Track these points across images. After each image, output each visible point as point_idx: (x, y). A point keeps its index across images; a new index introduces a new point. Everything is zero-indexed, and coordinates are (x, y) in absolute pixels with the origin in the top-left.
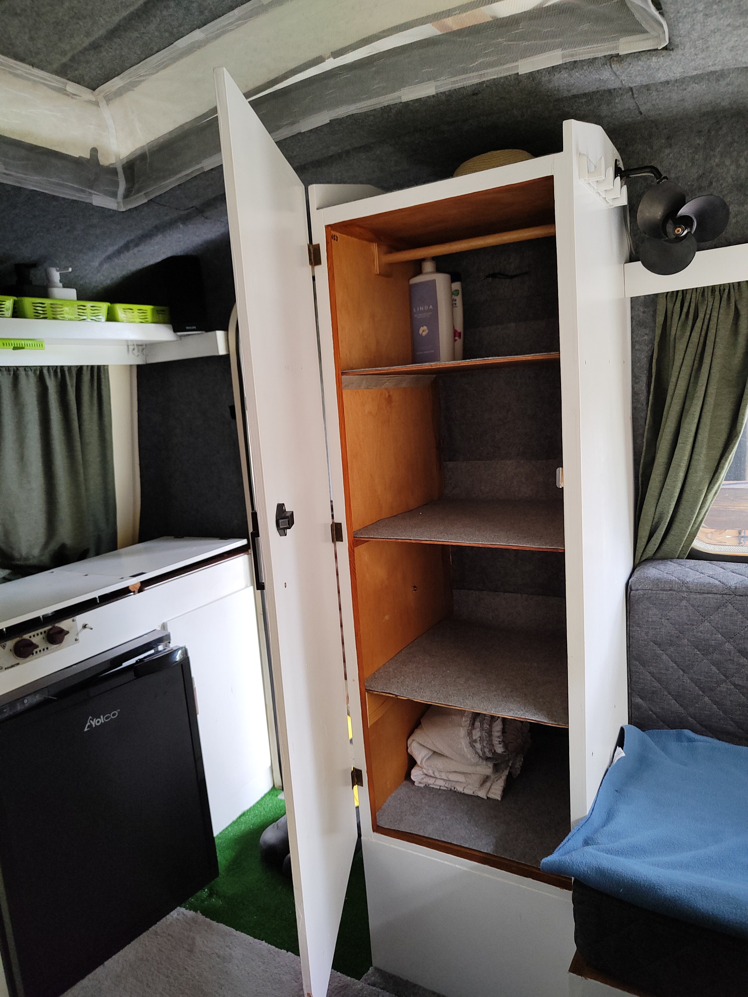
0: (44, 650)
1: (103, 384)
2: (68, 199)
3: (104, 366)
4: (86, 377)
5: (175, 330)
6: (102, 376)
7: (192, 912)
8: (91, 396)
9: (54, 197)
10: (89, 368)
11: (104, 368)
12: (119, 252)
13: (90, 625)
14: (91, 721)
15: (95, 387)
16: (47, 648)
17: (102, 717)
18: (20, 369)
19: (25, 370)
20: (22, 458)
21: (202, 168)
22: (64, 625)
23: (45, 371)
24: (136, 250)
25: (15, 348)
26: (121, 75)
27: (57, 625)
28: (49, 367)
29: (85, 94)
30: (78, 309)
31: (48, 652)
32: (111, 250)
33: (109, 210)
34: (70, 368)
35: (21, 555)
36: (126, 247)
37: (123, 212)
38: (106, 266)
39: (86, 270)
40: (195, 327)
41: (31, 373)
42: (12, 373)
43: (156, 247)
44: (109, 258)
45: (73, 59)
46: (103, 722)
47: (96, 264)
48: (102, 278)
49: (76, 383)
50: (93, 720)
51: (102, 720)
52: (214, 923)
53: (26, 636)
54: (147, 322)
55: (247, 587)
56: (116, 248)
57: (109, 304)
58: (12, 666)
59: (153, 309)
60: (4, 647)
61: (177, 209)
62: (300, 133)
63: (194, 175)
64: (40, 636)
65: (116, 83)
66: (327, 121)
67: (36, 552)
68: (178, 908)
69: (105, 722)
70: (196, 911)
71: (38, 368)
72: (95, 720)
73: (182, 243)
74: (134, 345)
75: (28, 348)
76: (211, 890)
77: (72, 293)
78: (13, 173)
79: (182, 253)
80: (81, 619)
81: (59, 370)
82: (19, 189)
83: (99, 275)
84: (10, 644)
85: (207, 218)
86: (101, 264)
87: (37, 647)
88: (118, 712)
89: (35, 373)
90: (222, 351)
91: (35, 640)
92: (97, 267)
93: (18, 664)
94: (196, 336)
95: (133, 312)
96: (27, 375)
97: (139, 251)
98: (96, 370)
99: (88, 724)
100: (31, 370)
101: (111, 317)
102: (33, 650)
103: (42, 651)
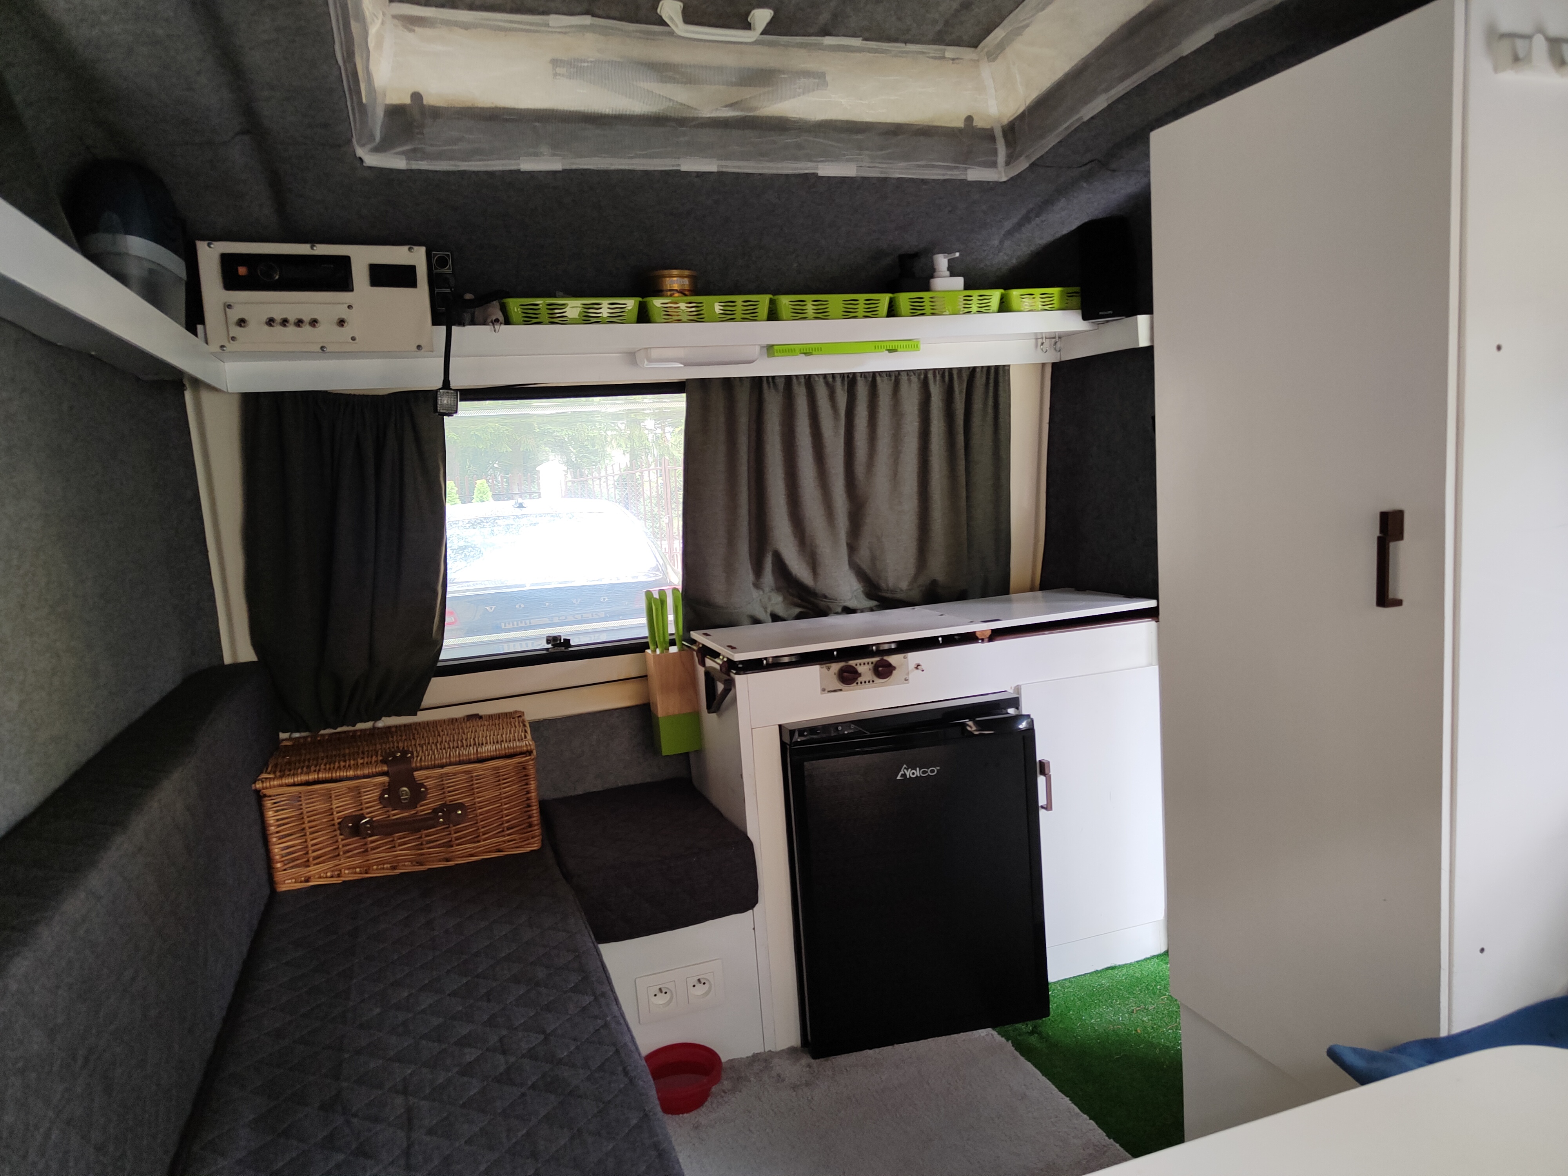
0: (869, 682)
1: (1001, 388)
2: (939, 180)
3: (1004, 366)
4: (980, 381)
5: (1085, 318)
6: (1001, 379)
7: (1003, 1039)
8: (985, 404)
9: (922, 180)
10: (985, 370)
11: (1004, 371)
12: (1019, 226)
13: (923, 667)
14: (905, 770)
15: (991, 393)
16: (873, 681)
17: (918, 769)
18: (902, 373)
19: (908, 375)
20: (895, 476)
21: (1081, 118)
22: (893, 659)
23: (930, 376)
24: (1038, 221)
25: (890, 351)
26: (1001, 25)
27: (886, 658)
28: (935, 370)
29: (967, 53)
30: (965, 300)
31: (873, 685)
32: (1008, 225)
33: (989, 182)
34: (960, 370)
35: (888, 586)
36: (1027, 219)
37: (1005, 182)
38: (1007, 243)
39: (984, 251)
40: (1111, 312)
41: (914, 379)
42: (893, 378)
43: (1064, 213)
44: (1009, 233)
45: (947, 23)
46: (919, 775)
47: (996, 242)
48: (1005, 258)
49: (967, 388)
50: (907, 770)
51: (918, 773)
52: (1022, 1059)
53: (852, 663)
54: (1052, 309)
55: (1151, 665)
56: (1015, 220)
57: (1002, 291)
58: (835, 691)
59: (1062, 291)
60: (829, 669)
61: (1069, 167)
62: (1182, 58)
63: (1072, 129)
64: (867, 667)
65: (998, 34)
66: (1212, 37)
67: (904, 585)
68: (990, 1029)
69: (920, 776)
70: (1008, 1040)
71: (922, 371)
72: (910, 770)
73: (1096, 204)
74: (1042, 338)
75: (902, 349)
76: (1035, 1027)
77: (959, 282)
78: (877, 165)
79: (1104, 215)
80: (914, 657)
81: (947, 374)
82: (885, 180)
83: (1001, 254)
84: (836, 667)
85: (1114, 171)
86: (1001, 242)
87: (860, 675)
88: (938, 770)
89: (919, 378)
90: (1143, 342)
91: (860, 669)
92: (998, 246)
93: (841, 690)
94: (1114, 322)
95: (1034, 298)
96: (909, 380)
97: (1042, 221)
98: (992, 371)
99: (902, 772)
100: (915, 374)
101: (1004, 307)
102: (857, 679)
103: (867, 683)
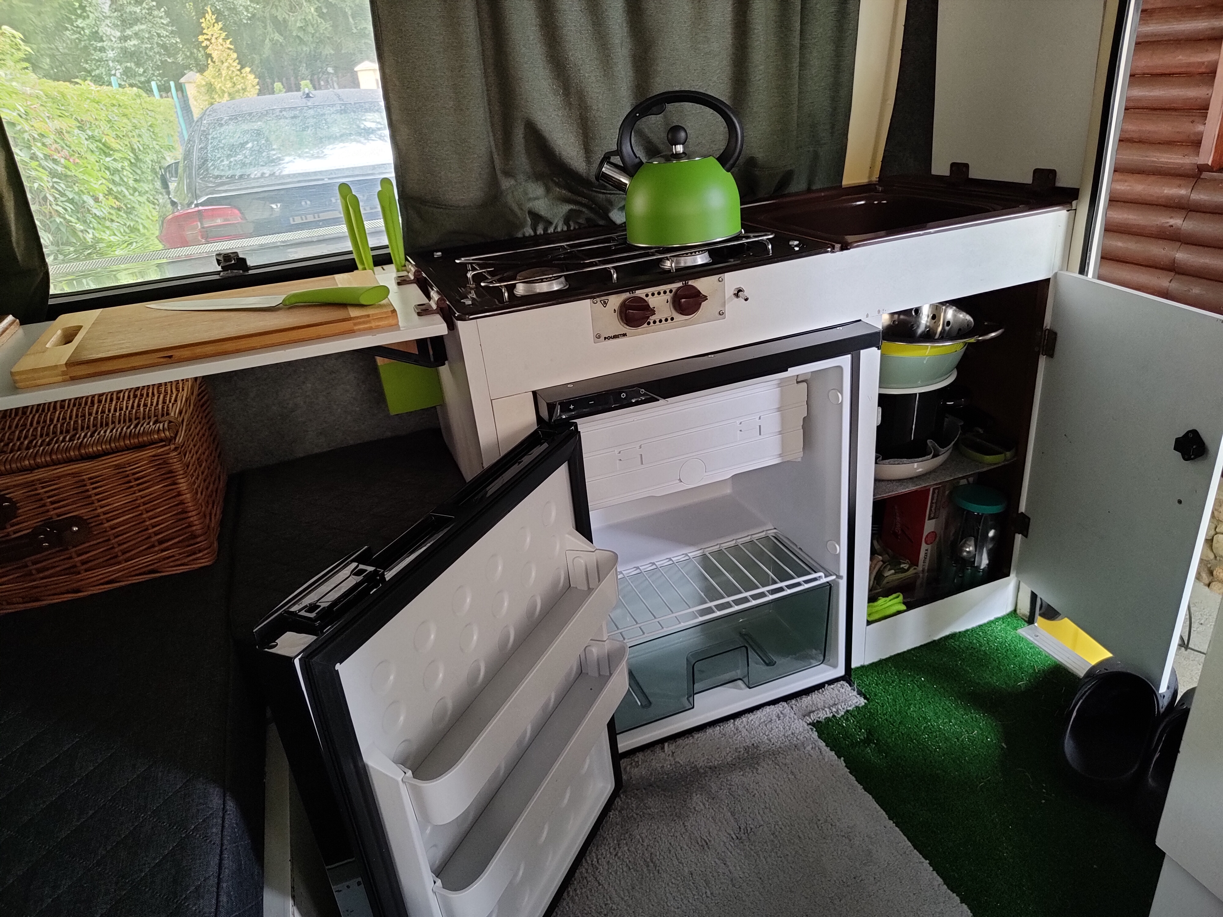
0: (666, 320)
13: (746, 293)
16: (672, 319)
22: (702, 284)
27: (691, 283)
31: (673, 324)
53: (640, 293)
60: (605, 304)
64: (664, 298)
80: (735, 279)
84: (615, 301)
91: (652, 302)
102: (648, 317)
103: (663, 321)
